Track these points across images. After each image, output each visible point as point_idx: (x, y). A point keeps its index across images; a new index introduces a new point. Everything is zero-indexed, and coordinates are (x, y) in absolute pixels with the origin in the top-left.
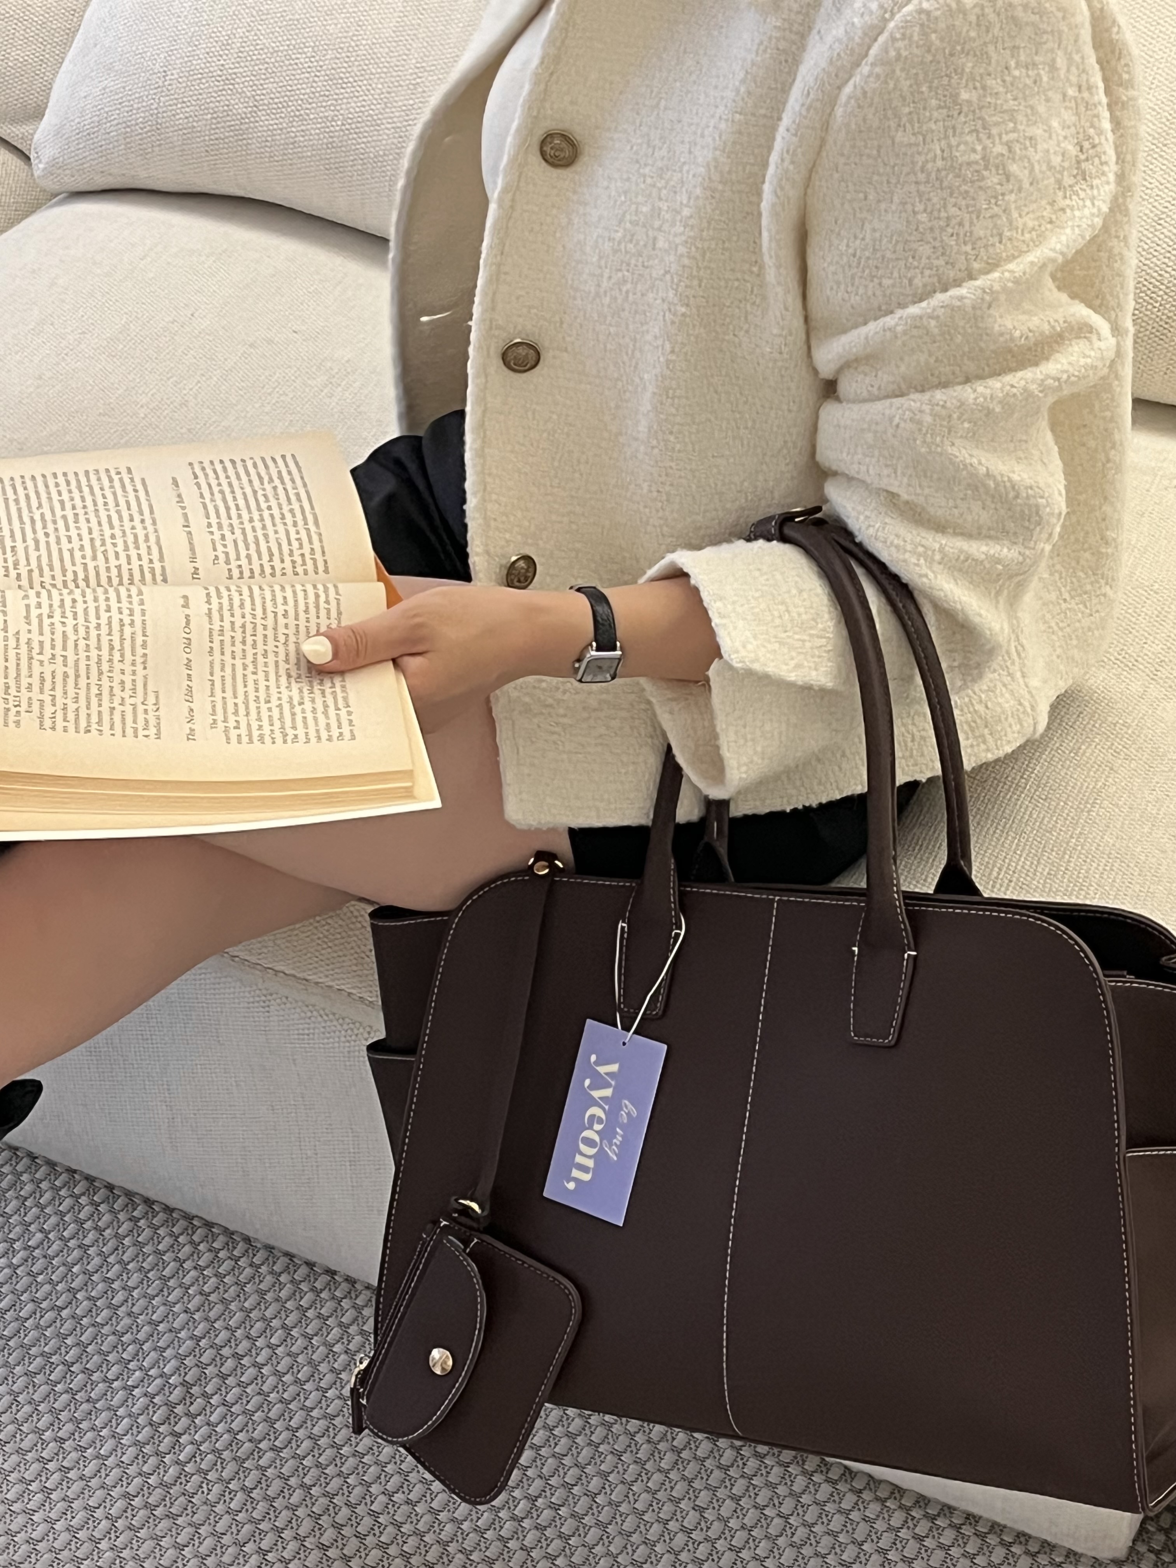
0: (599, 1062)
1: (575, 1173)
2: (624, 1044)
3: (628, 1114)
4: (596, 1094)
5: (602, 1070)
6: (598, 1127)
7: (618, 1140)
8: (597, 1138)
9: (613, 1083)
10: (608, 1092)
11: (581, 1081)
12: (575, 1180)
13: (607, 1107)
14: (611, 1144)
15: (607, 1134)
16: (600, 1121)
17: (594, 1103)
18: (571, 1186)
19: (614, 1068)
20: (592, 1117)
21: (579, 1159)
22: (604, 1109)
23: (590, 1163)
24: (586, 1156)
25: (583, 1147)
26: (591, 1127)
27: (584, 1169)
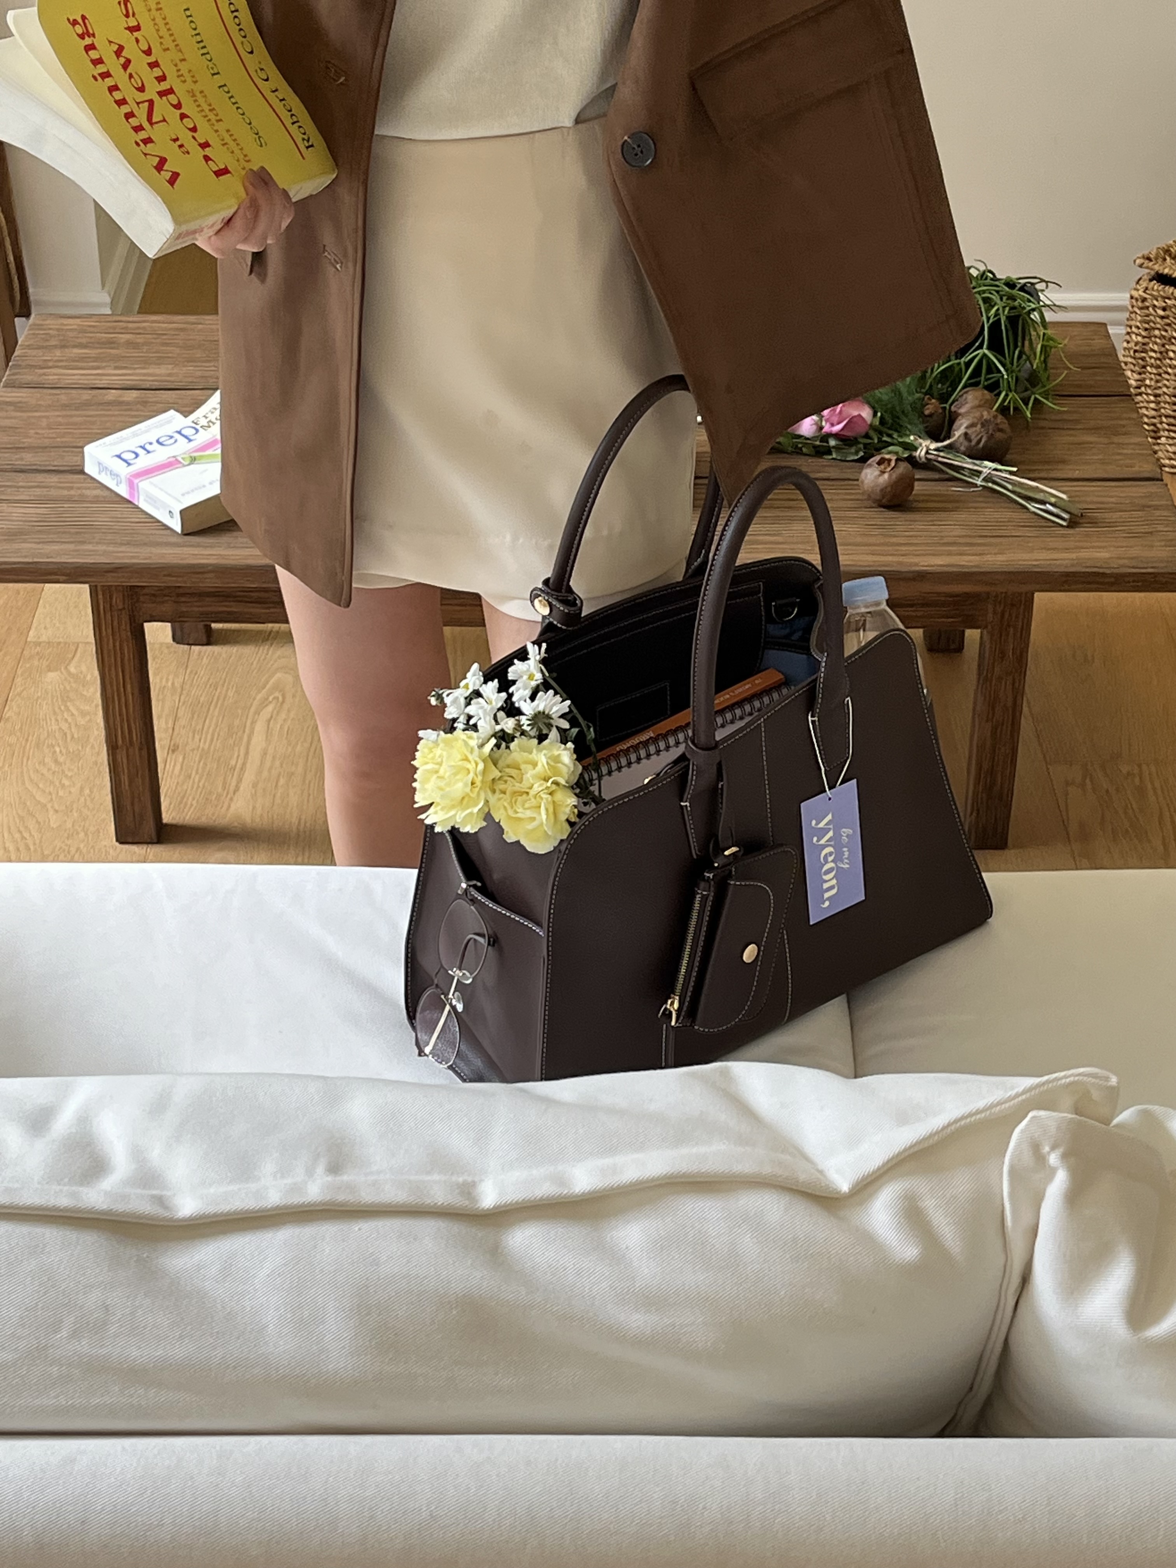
0: (817, 824)
1: (826, 895)
2: (830, 799)
3: (847, 836)
4: (822, 842)
5: (821, 825)
6: (830, 859)
7: (846, 854)
8: (832, 865)
9: (831, 827)
10: (831, 834)
11: (810, 841)
12: (828, 899)
13: (832, 843)
14: (842, 861)
15: (838, 859)
16: (831, 854)
17: (824, 847)
18: (827, 904)
19: (829, 817)
20: (826, 856)
21: (826, 886)
22: (831, 845)
23: (834, 882)
24: (830, 881)
25: (826, 877)
26: (826, 862)
27: (832, 888)
